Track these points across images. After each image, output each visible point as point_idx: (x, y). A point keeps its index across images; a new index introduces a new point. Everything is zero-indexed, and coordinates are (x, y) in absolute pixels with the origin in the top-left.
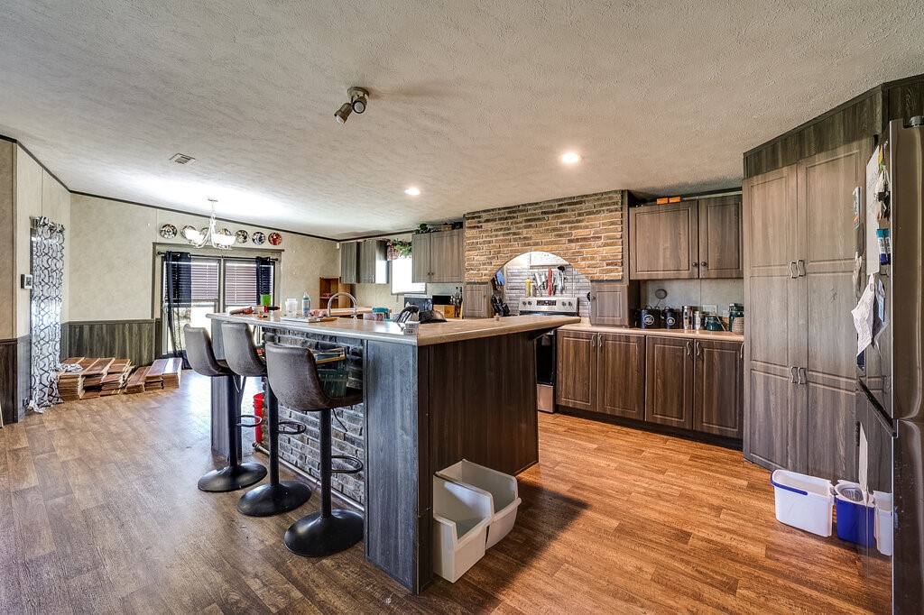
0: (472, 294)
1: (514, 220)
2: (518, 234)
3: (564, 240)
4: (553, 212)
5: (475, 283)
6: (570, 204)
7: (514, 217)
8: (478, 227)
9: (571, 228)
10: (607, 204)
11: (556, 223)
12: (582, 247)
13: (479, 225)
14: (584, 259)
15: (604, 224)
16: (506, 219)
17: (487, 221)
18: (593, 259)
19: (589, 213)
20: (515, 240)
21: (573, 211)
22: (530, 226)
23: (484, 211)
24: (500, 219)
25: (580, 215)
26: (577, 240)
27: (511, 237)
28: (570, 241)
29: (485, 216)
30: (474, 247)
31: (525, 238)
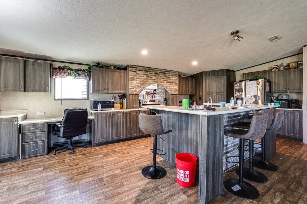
0: (132, 99)
1: (150, 72)
2: (152, 78)
3: (165, 82)
4: (162, 73)
5: (133, 94)
6: (167, 72)
7: (150, 71)
8: (136, 72)
9: (167, 79)
10: (175, 74)
11: (163, 76)
12: (170, 85)
13: (136, 71)
14: (170, 88)
15: (175, 79)
16: (148, 71)
17: (140, 70)
18: (172, 88)
19: (172, 76)
20: (151, 79)
21: (168, 74)
22: (155, 76)
23: (139, 66)
24: (145, 71)
25: (169, 75)
26: (169, 83)
27: (149, 78)
28: (167, 83)
29: (138, 68)
30: (133, 79)
31: (154, 79)
